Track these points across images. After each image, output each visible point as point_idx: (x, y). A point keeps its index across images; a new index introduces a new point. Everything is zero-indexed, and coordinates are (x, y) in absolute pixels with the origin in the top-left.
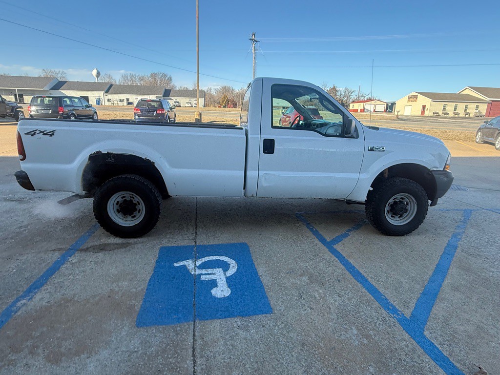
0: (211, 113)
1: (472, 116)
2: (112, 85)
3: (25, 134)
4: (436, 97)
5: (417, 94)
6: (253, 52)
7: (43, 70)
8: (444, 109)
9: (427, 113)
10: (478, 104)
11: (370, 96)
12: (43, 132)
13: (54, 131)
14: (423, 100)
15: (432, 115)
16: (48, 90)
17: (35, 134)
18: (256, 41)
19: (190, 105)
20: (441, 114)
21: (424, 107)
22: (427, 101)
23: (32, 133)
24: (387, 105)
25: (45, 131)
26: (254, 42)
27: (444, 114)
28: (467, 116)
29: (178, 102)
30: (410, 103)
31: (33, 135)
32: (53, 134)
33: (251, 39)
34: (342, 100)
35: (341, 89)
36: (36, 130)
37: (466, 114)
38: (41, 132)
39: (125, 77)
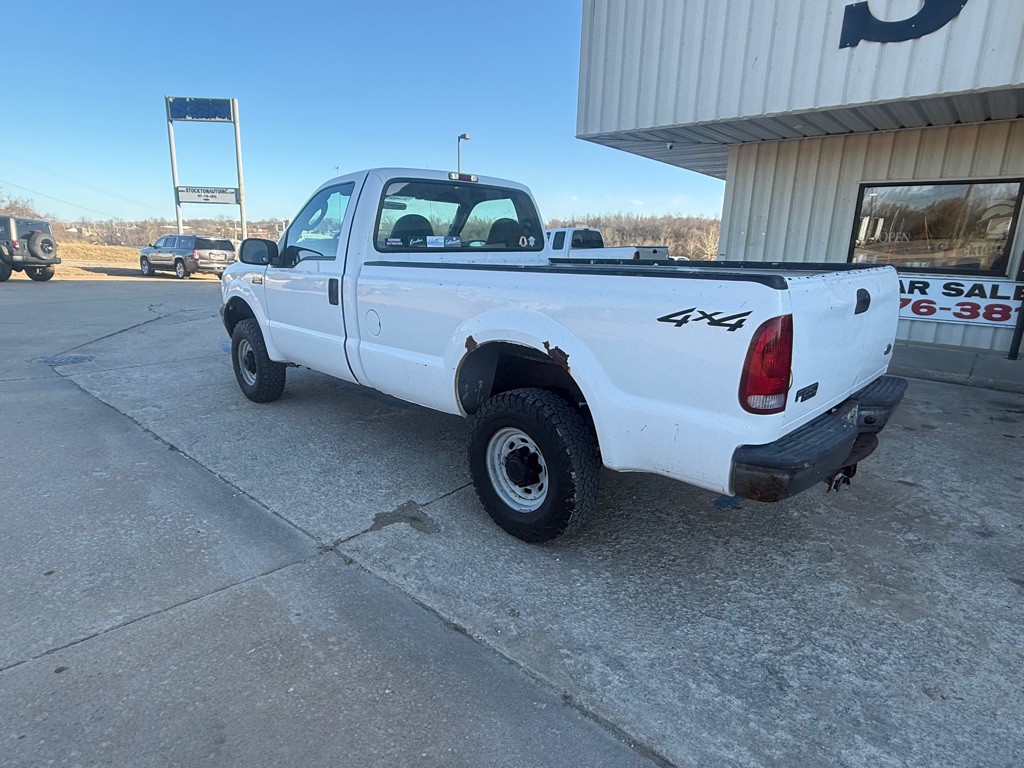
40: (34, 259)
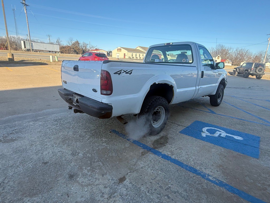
0: (4, 54)
1: (142, 59)
3: (114, 73)
4: (129, 50)
5: (121, 48)
6: (25, 12)
8: (132, 55)
9: (126, 57)
10: (143, 54)
11: (96, 47)
12: (125, 72)
13: (132, 70)
14: (124, 51)
15: (128, 58)
17: (120, 73)
18: (27, 5)
20: (132, 58)
21: (125, 54)
22: (126, 52)
23: (119, 72)
24: (107, 52)
25: (127, 71)
26: (25, 5)
27: (133, 58)
28: (140, 59)
30: (119, 52)
31: (119, 74)
32: (131, 73)
33: (23, 3)
34: (83, 49)
35: (81, 42)
36: (122, 70)
37: (140, 58)
38: (125, 71)
40: (256, 73)
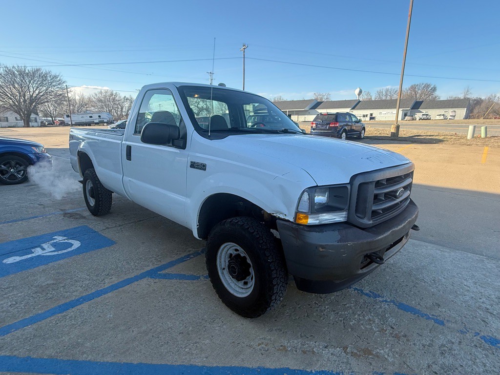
2: (360, 102)
7: (315, 94)
16: (308, 109)
19: (442, 117)
29: (427, 115)
39: (380, 93)
